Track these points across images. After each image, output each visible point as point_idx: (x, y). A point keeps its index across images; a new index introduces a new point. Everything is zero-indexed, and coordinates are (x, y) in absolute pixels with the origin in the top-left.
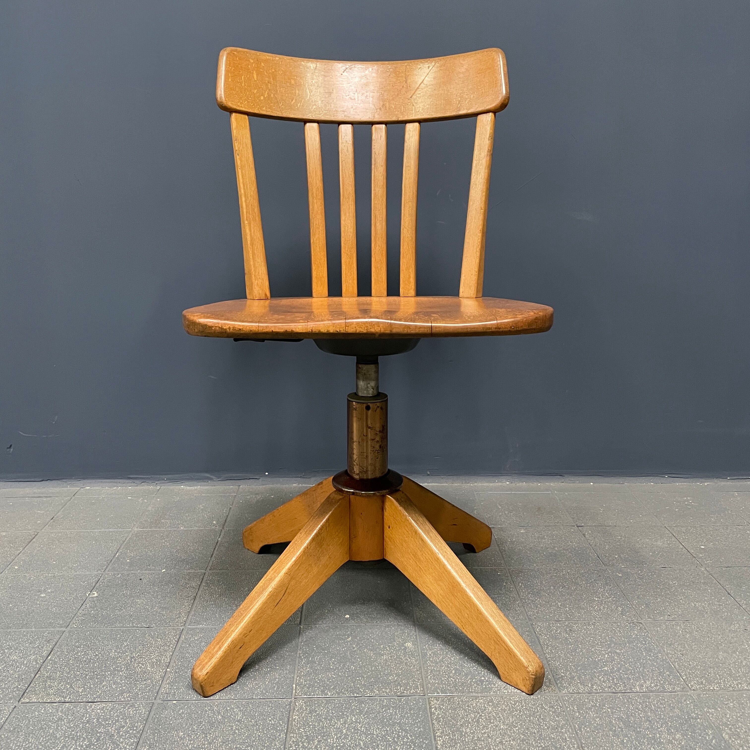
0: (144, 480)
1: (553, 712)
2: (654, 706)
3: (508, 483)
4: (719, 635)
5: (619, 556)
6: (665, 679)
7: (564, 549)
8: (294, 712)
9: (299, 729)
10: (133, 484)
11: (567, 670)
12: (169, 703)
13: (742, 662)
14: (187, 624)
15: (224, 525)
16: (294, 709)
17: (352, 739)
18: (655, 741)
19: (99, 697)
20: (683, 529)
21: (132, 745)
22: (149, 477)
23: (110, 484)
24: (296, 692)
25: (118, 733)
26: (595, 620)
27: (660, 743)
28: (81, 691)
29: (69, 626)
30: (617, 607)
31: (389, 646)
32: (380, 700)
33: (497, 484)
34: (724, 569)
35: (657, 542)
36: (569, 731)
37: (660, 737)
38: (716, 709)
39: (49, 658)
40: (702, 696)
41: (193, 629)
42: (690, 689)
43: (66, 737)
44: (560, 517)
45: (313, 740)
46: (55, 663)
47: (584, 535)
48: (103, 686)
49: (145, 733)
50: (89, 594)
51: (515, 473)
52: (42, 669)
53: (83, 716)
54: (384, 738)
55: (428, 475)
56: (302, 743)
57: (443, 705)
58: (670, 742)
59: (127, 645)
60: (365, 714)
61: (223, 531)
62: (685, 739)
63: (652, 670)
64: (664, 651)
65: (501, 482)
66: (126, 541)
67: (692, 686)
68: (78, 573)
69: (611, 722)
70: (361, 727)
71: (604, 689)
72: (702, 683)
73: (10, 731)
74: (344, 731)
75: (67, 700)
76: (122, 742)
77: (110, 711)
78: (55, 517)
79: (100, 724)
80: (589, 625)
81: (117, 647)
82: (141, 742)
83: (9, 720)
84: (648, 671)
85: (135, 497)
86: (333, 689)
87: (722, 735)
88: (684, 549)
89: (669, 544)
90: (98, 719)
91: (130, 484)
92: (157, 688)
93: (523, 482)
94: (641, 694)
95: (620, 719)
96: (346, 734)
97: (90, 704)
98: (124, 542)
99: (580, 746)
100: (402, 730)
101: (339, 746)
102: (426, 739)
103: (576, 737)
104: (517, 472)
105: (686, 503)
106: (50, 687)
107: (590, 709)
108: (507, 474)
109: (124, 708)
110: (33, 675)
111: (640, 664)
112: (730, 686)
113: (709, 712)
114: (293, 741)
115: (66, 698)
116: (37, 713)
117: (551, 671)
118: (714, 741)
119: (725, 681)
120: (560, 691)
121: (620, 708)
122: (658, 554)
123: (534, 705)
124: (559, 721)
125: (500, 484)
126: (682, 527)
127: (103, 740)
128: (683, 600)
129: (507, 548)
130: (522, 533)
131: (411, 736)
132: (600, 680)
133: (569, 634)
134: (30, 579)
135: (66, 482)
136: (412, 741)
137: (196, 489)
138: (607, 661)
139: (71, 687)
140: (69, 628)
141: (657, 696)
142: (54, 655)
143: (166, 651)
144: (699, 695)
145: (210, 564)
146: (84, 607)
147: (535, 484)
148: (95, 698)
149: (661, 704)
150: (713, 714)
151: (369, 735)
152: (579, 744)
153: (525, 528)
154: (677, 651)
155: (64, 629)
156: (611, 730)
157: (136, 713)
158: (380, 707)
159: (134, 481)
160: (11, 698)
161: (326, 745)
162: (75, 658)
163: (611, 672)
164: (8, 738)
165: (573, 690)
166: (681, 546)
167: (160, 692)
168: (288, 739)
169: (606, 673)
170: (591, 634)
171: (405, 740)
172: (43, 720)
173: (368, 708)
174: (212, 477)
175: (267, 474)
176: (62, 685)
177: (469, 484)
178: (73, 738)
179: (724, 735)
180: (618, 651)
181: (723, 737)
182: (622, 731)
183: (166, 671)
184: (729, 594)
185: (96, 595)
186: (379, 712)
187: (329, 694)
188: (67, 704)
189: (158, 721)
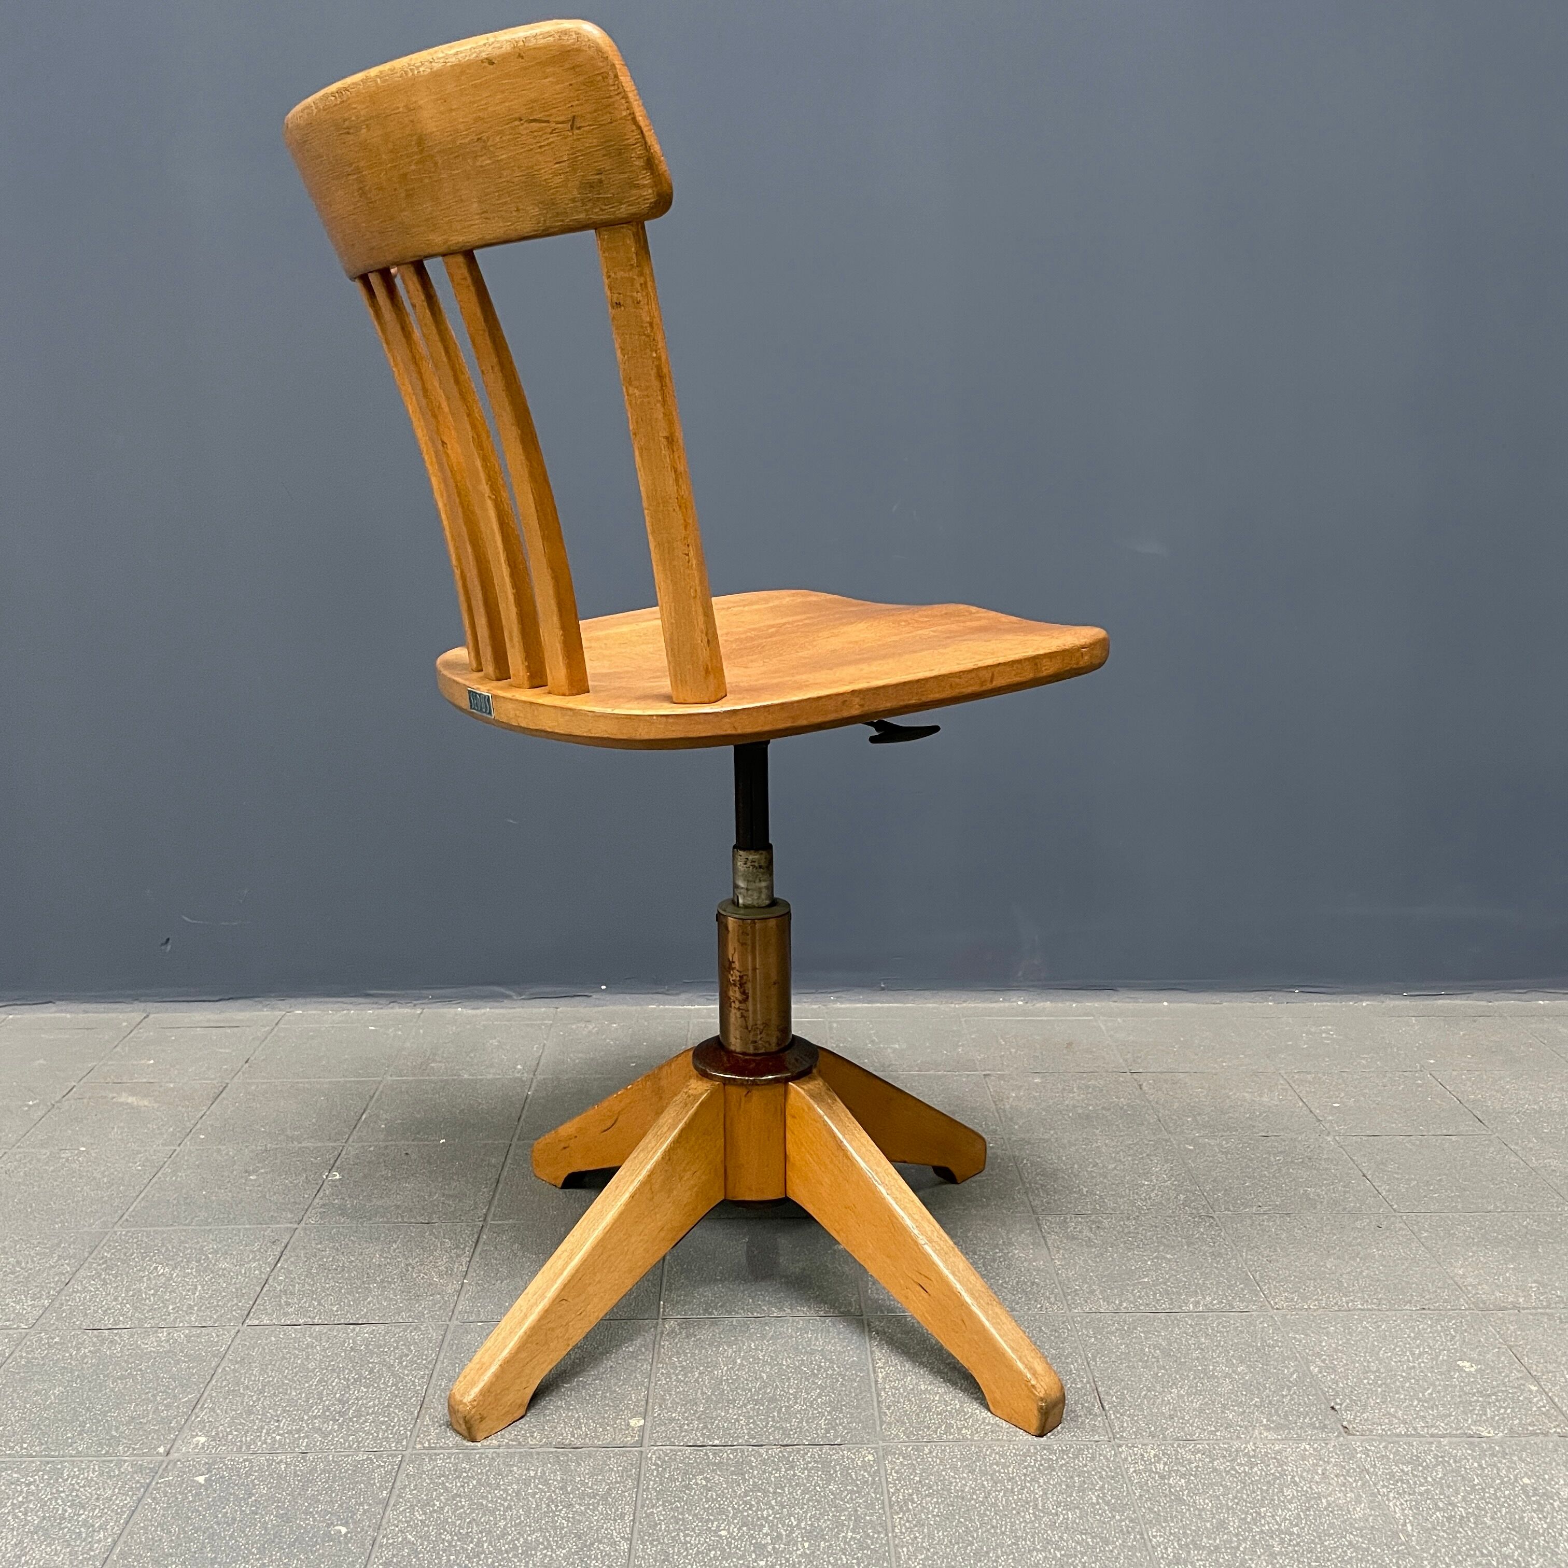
0: (394, 999)
1: (1056, 1337)
2: (1213, 1329)
3: (1020, 1003)
4: (1334, 1234)
5: (1195, 1119)
6: (1236, 1294)
7: (1103, 1108)
8: (661, 1337)
9: (670, 1358)
10: (375, 1006)
11: (1084, 1282)
12: (472, 1325)
13: (1362, 1272)
14: (489, 1219)
15: (535, 1071)
16: (662, 1333)
17: (749, 1371)
18: (1206, 1375)
19: (365, 1316)
20: (1309, 1076)
21: (423, 1377)
22: (403, 992)
23: (336, 1006)
24: (664, 1311)
25: (400, 1363)
26: (1140, 1213)
27: (1213, 1377)
28: (335, 1309)
29: (303, 1222)
30: (1178, 1195)
31: (808, 1250)
32: (793, 1321)
33: (1002, 1004)
34: (1364, 1138)
35: (1261, 1096)
36: (1076, 1361)
37: (1213, 1370)
38: (1307, 1335)
39: (279, 1265)
40: (1289, 1317)
41: (499, 1225)
42: (1273, 1308)
43: (323, 1369)
44: (1104, 1058)
45: (692, 1372)
46: (291, 1272)
47: (1140, 1086)
48: (369, 1303)
49: (439, 1362)
50: (327, 1176)
51: (1033, 986)
52: (270, 1281)
53: (345, 1342)
54: (797, 1370)
55: (883, 989)
56: (677, 1375)
57: (888, 1327)
58: (1228, 1375)
59: (398, 1248)
60: (770, 1339)
61: (535, 1081)
62: (1252, 1372)
63: (1218, 1283)
64: (1242, 1256)
65: (1009, 1001)
66: (376, 1096)
67: (1276, 1303)
68: (303, 1144)
69: (1142, 1350)
70: (764, 1356)
71: (1138, 1308)
72: (1293, 1299)
73: (237, 1362)
74: (739, 1361)
75: (316, 1321)
76: (407, 1375)
77: (384, 1336)
78: (252, 1058)
79: (372, 1353)
80: (1128, 1219)
81: (382, 1250)
82: (435, 1374)
83: (232, 1348)
84: (1211, 1284)
85: (381, 1027)
86: (721, 1306)
87: (1308, 1368)
88: (1305, 1108)
89: (1280, 1100)
90: (367, 1346)
91: (371, 1006)
92: (452, 1305)
93: (1046, 1001)
94: (1195, 1314)
95: (1157, 1346)
96: (741, 1365)
97: (352, 1327)
98: (372, 1097)
99: (1091, 1381)
100: (826, 1359)
101: (731, 1379)
102: (861, 1370)
103: (1087, 1368)
104: (1036, 983)
105: (1324, 1035)
106: (288, 1304)
107: (1112, 1333)
108: (1018, 988)
109: (405, 1330)
110: (258, 1289)
111: (1201, 1274)
112: (1336, 1304)
113: (1295, 1338)
114: (662, 1373)
115: (314, 1318)
116: (273, 1339)
117: (1060, 1283)
118: (1295, 1376)
119: (1329, 1297)
120: (1070, 1311)
121: (1159, 1332)
122: (1260, 1115)
123: (1028, 1327)
124: (1063, 1349)
125: (1007, 1004)
126: (1309, 1073)
127: (378, 1372)
128: (1286, 1185)
129: (1008, 1106)
130: (1037, 1084)
131: (839, 1367)
132: (1134, 1295)
133: (1095, 1234)
134: (227, 1154)
135: (261, 1002)
136: (839, 1374)
137: (484, 1014)
138: (1150, 1270)
139: (319, 1304)
140: (303, 1224)
141: (1218, 1317)
142: (286, 1261)
143: (458, 1256)
144: (1284, 1316)
145: (518, 1132)
146: (321, 1194)
147: (1068, 1004)
148: (357, 1318)
149: (1223, 1327)
150: (1300, 1341)
151: (775, 1365)
152: (1091, 1378)
153: (1041, 1075)
154: (1263, 1256)
155: (296, 1226)
156: (1140, 1360)
157: (424, 1338)
158: (792, 1330)
159: (376, 1000)
160: (230, 1320)
161: (712, 1378)
162: (320, 1265)
163: (1154, 1285)
164: (235, 1370)
165: (1090, 1309)
166: (1301, 1104)
167: (456, 1312)
168: (654, 1370)
169: (1145, 1286)
170: (1129, 1233)
171: (830, 1372)
172: (285, 1348)
173: (775, 1332)
174: (508, 992)
175: (604, 987)
176: (305, 1302)
177: (953, 1005)
178: (333, 1370)
179: (1312, 1368)
180: (1168, 1256)
181: (1309, 1370)
182: (1158, 1361)
183: (463, 1283)
184: (1364, 1176)
185: (338, 1177)
186: (792, 1337)
187: (716, 1313)
188: (317, 1328)
189: (457, 1348)
